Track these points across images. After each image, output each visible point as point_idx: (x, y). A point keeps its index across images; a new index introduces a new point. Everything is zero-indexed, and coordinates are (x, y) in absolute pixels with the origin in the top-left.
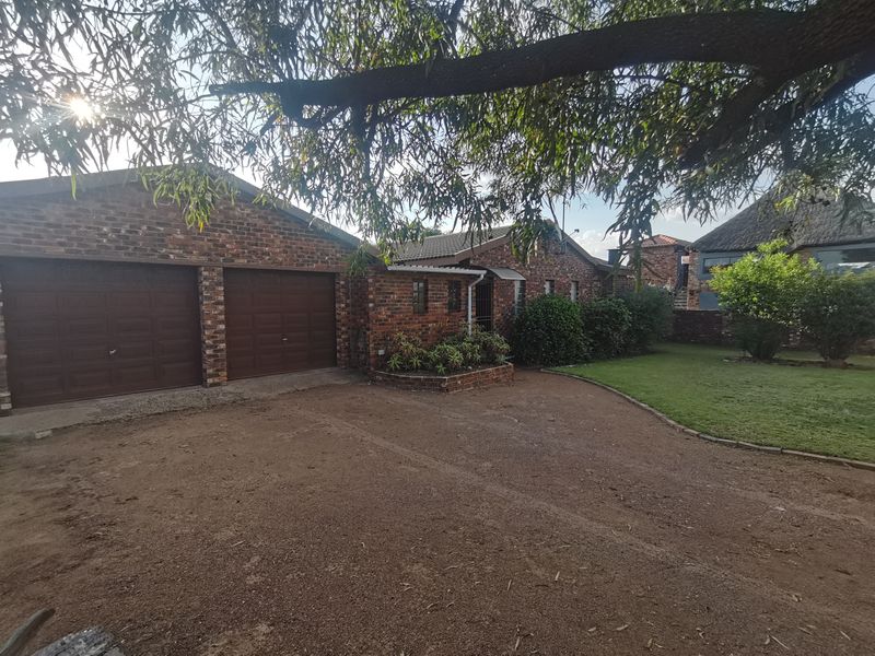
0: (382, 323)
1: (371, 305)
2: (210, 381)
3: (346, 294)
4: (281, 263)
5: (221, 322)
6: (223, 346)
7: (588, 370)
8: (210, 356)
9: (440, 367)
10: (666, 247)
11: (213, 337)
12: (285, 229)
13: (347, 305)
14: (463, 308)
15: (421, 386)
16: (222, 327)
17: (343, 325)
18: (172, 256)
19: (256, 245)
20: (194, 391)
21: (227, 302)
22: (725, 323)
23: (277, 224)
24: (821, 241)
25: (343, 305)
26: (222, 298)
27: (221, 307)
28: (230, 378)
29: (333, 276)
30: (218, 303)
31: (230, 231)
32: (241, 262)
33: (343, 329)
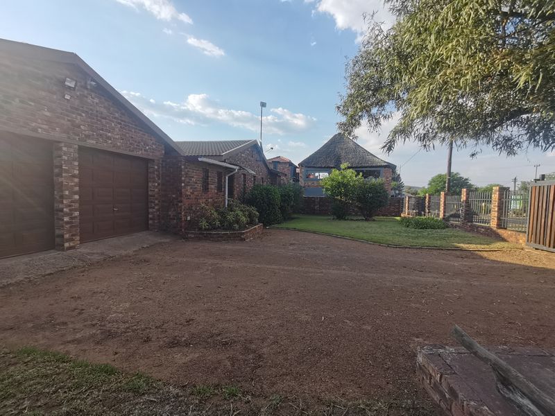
1: (183, 184)
2: (67, 245)
3: (158, 176)
4: (119, 147)
5: (76, 193)
6: (77, 214)
8: (67, 223)
10: (285, 163)
11: (70, 206)
12: (122, 121)
13: (159, 184)
15: (227, 239)
16: (77, 197)
17: (156, 199)
18: (40, 130)
19: (102, 130)
20: (53, 254)
21: (80, 176)
23: (117, 115)
25: (156, 184)
26: (76, 172)
27: (76, 180)
28: (82, 241)
29: (146, 161)
30: (74, 176)
31: (84, 115)
32: (91, 143)
33: (156, 202)
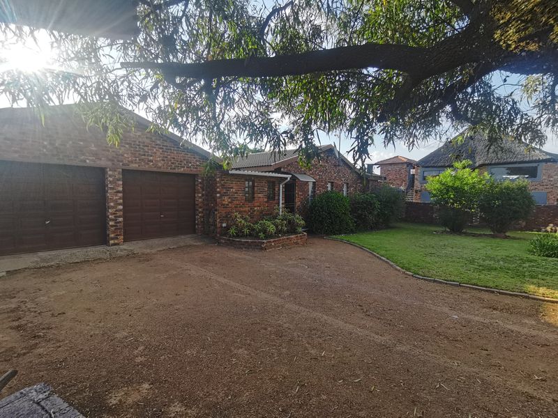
0: (225, 206)
1: (218, 195)
2: (112, 242)
3: (202, 188)
4: (160, 167)
5: (120, 204)
6: (121, 219)
7: (353, 238)
8: (112, 226)
9: (261, 235)
10: (402, 163)
11: (114, 214)
12: (163, 146)
13: (203, 195)
14: (276, 198)
15: (248, 246)
16: (121, 207)
17: (201, 207)
18: (88, 161)
19: (144, 155)
20: (101, 248)
21: (124, 192)
22: (435, 210)
23: (158, 142)
24: (493, 162)
25: (200, 195)
26: (121, 189)
27: (121, 195)
28: (125, 240)
29: (194, 176)
30: (119, 192)
31: (127, 146)
32: (134, 166)
33: (200, 210)
